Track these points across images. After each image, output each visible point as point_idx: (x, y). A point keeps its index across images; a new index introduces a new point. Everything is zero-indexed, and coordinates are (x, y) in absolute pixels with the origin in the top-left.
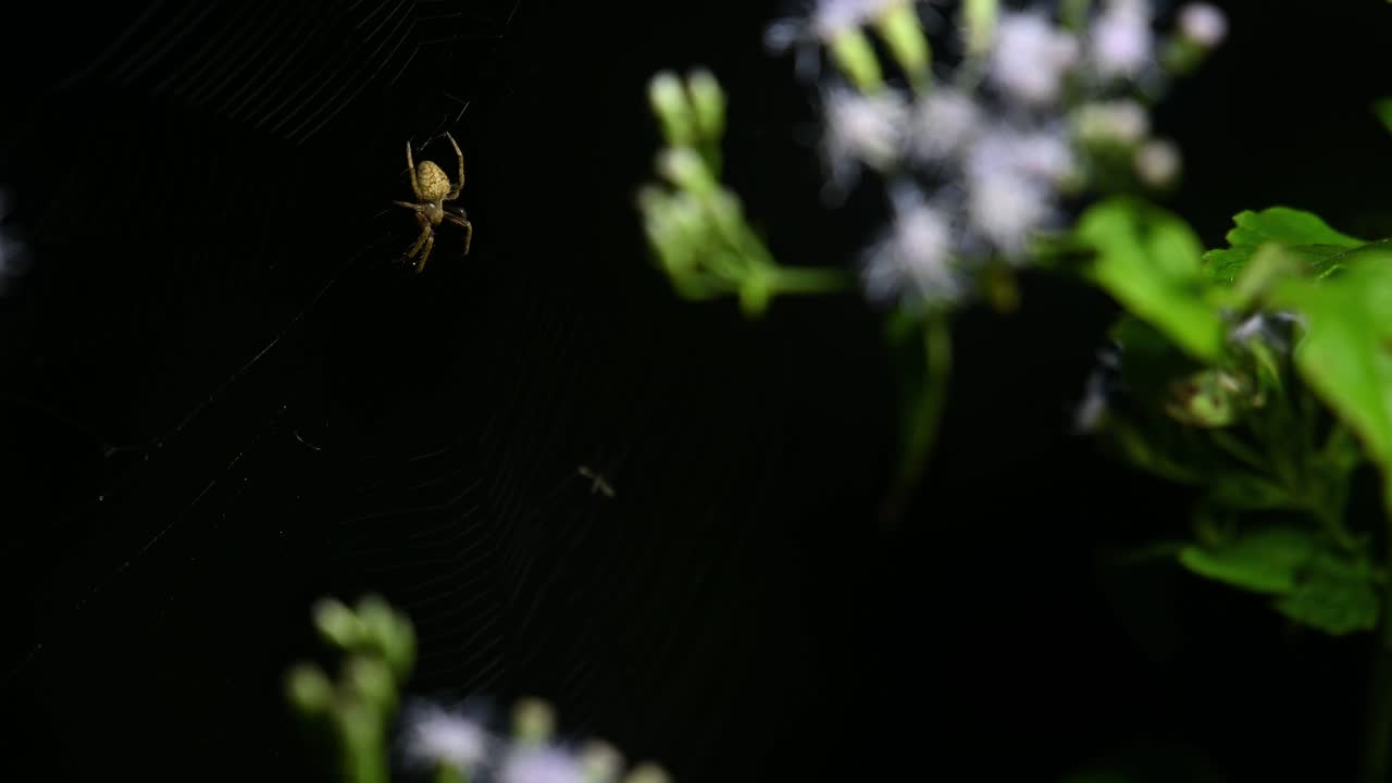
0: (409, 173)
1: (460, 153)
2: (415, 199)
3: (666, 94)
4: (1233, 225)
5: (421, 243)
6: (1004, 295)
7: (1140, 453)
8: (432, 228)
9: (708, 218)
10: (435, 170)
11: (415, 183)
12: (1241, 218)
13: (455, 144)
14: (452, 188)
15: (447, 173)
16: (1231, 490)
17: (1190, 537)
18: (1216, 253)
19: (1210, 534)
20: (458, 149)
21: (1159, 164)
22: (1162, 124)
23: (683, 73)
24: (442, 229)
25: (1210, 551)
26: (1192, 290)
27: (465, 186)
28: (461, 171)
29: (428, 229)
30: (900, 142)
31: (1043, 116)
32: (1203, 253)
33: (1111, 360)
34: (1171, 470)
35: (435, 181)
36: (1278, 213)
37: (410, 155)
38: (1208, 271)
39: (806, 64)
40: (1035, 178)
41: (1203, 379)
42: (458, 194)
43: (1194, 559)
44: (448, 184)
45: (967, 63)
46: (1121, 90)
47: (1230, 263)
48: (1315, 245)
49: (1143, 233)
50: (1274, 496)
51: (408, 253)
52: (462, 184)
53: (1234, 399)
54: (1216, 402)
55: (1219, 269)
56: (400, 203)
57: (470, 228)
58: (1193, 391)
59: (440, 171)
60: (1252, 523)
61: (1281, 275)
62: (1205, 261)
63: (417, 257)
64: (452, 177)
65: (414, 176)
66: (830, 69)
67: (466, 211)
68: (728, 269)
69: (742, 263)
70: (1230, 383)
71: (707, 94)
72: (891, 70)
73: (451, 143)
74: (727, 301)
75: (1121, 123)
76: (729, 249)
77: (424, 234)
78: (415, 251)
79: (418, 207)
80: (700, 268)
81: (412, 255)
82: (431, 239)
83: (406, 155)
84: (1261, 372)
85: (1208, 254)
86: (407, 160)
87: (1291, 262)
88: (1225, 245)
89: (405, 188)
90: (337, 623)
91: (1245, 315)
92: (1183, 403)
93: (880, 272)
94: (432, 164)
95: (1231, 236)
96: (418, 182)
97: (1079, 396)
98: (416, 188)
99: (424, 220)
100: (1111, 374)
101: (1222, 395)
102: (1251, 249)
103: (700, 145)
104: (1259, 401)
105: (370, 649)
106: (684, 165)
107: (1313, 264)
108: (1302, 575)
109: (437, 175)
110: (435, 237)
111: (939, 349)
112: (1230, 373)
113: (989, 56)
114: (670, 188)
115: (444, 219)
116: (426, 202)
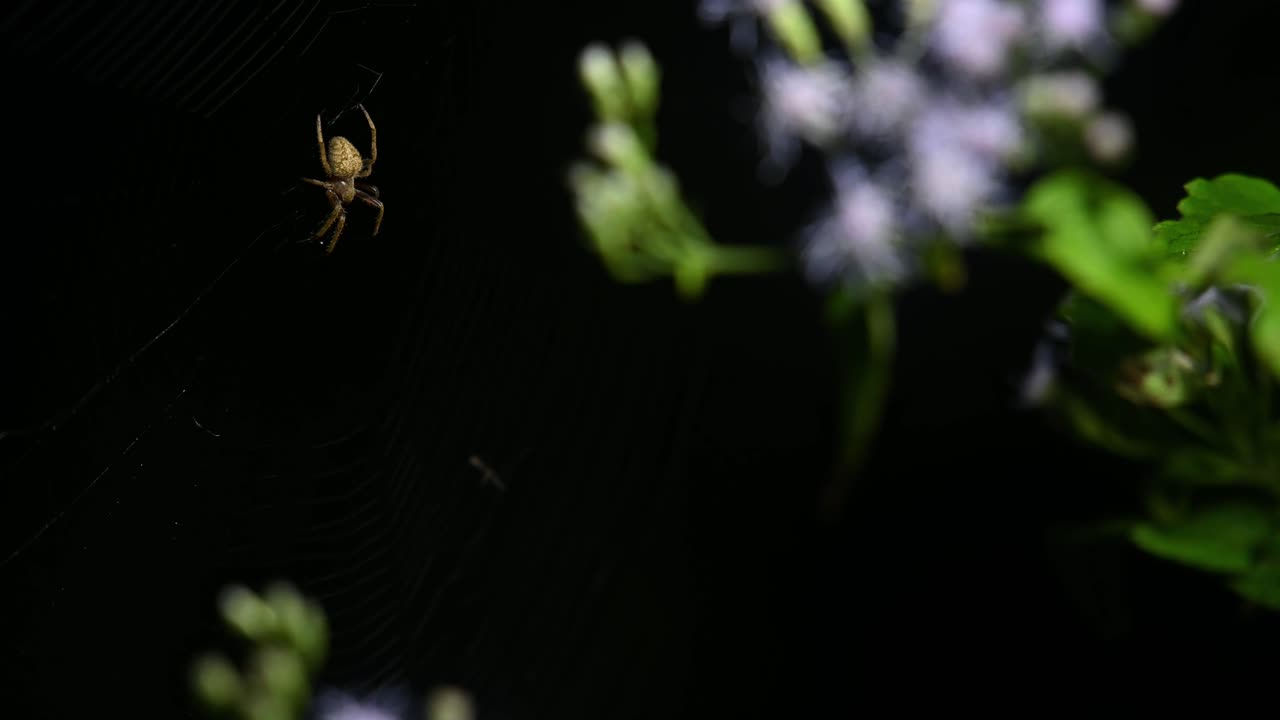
0: (318, 148)
1: (373, 126)
2: (325, 177)
3: (597, 69)
4: (1184, 194)
5: (330, 222)
6: (949, 273)
7: (1089, 426)
8: (344, 205)
9: (643, 197)
10: (346, 146)
11: (324, 158)
12: (1194, 187)
13: (368, 117)
14: (365, 164)
15: (359, 150)
16: (1184, 465)
17: (1142, 514)
18: (1168, 223)
19: (1163, 510)
20: (371, 123)
21: (1110, 138)
22: (1114, 95)
23: (614, 45)
24: (355, 208)
25: (1162, 529)
26: (1144, 267)
27: (376, 161)
28: (374, 145)
29: (339, 207)
30: (839, 117)
31: (988, 89)
32: (1155, 225)
33: (1059, 330)
34: (1119, 443)
35: (346, 157)
36: (1233, 181)
37: (319, 129)
38: (1160, 244)
39: (742, 36)
40: (980, 154)
41: (1155, 358)
42: (370, 171)
43: (1146, 538)
44: (360, 161)
45: (909, 34)
46: (1069, 61)
47: (1182, 235)
48: (1271, 214)
49: (1093, 207)
50: (1228, 471)
51: (316, 231)
52: (375, 157)
53: (1187, 377)
54: (1169, 381)
55: (1171, 242)
56: (309, 180)
57: (383, 209)
58: (1145, 370)
59: (352, 147)
60: (1206, 499)
61: (1236, 250)
62: (1155, 234)
63: (327, 237)
64: (364, 152)
65: (323, 151)
66: (768, 43)
67: (379, 189)
68: (663, 249)
69: (677, 244)
70: (1182, 361)
71: (640, 69)
72: (830, 40)
73: (364, 115)
74: (663, 283)
75: (1070, 96)
76: (662, 227)
77: (334, 213)
78: (324, 229)
79: (328, 185)
80: (636, 247)
81: (320, 234)
82: (343, 218)
83: (316, 130)
84: (1216, 349)
85: (1159, 226)
86: (316, 135)
87: (1246, 235)
88: (1176, 216)
89: (315, 165)
90: (246, 612)
91: (1198, 291)
92: (1135, 381)
93: (821, 252)
94: (344, 140)
95: (1183, 206)
96: (328, 158)
97: (1025, 366)
98: (325, 163)
99: (335, 199)
100: (1059, 345)
101: (1174, 373)
102: (1205, 221)
103: (634, 121)
104: (1214, 379)
105: (280, 639)
106: (617, 143)
107: (1268, 235)
108: (1258, 553)
109: (348, 151)
110: (347, 216)
111: (882, 327)
112: (1185, 351)
113: (931, 26)
114: (603, 166)
115: (355, 197)
116: (335, 178)
